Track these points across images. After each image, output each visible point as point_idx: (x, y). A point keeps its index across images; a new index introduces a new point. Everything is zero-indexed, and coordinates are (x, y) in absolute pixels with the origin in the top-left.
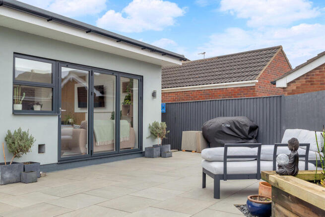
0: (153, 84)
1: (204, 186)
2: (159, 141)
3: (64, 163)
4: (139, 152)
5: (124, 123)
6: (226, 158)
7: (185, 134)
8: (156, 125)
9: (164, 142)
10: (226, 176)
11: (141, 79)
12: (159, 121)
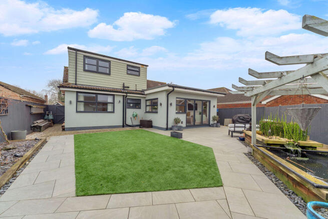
0: (214, 103)
1: (229, 134)
2: (216, 122)
3: (188, 127)
4: (209, 125)
5: (204, 116)
6: (235, 127)
7: (225, 120)
8: (215, 116)
9: (218, 122)
10: (235, 131)
11: (210, 101)
12: (216, 115)
